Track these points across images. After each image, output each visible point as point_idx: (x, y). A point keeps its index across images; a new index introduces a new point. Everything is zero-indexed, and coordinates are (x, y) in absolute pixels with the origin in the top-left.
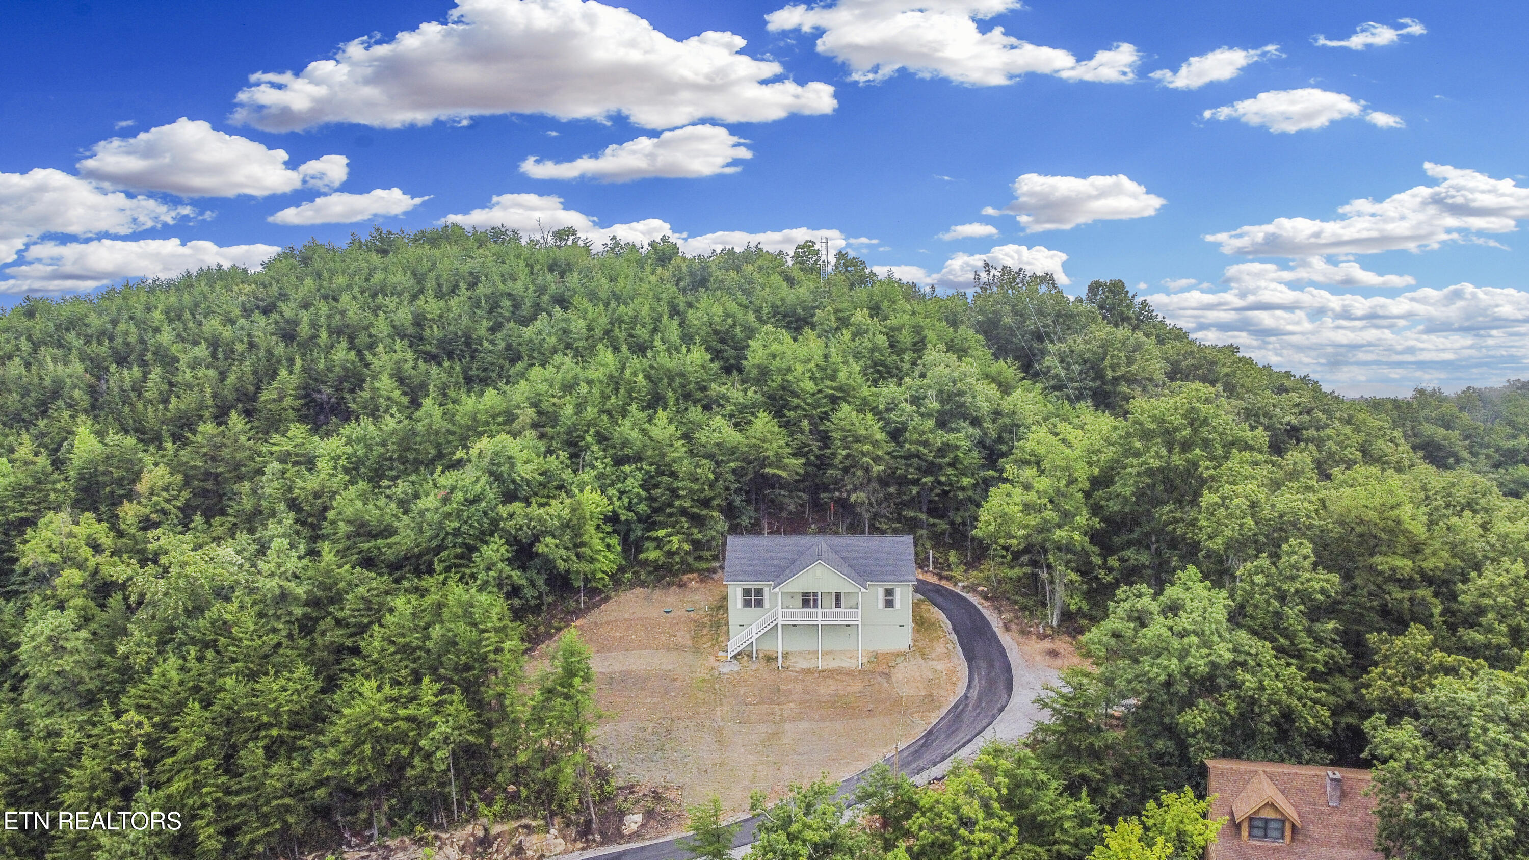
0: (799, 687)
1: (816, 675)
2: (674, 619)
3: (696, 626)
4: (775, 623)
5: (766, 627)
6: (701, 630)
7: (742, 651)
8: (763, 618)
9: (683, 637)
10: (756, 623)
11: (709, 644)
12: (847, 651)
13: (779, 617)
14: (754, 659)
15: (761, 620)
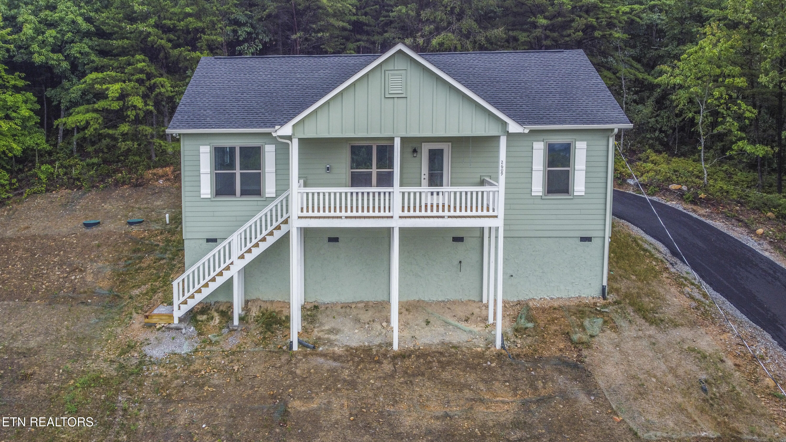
0: (340, 406)
2: (96, 237)
3: (134, 251)
4: (284, 228)
5: (264, 239)
6: (141, 258)
7: (213, 300)
8: (257, 218)
9: (96, 274)
10: (242, 230)
11: (144, 289)
12: (454, 302)
13: (295, 211)
14: (236, 322)
15: (252, 222)
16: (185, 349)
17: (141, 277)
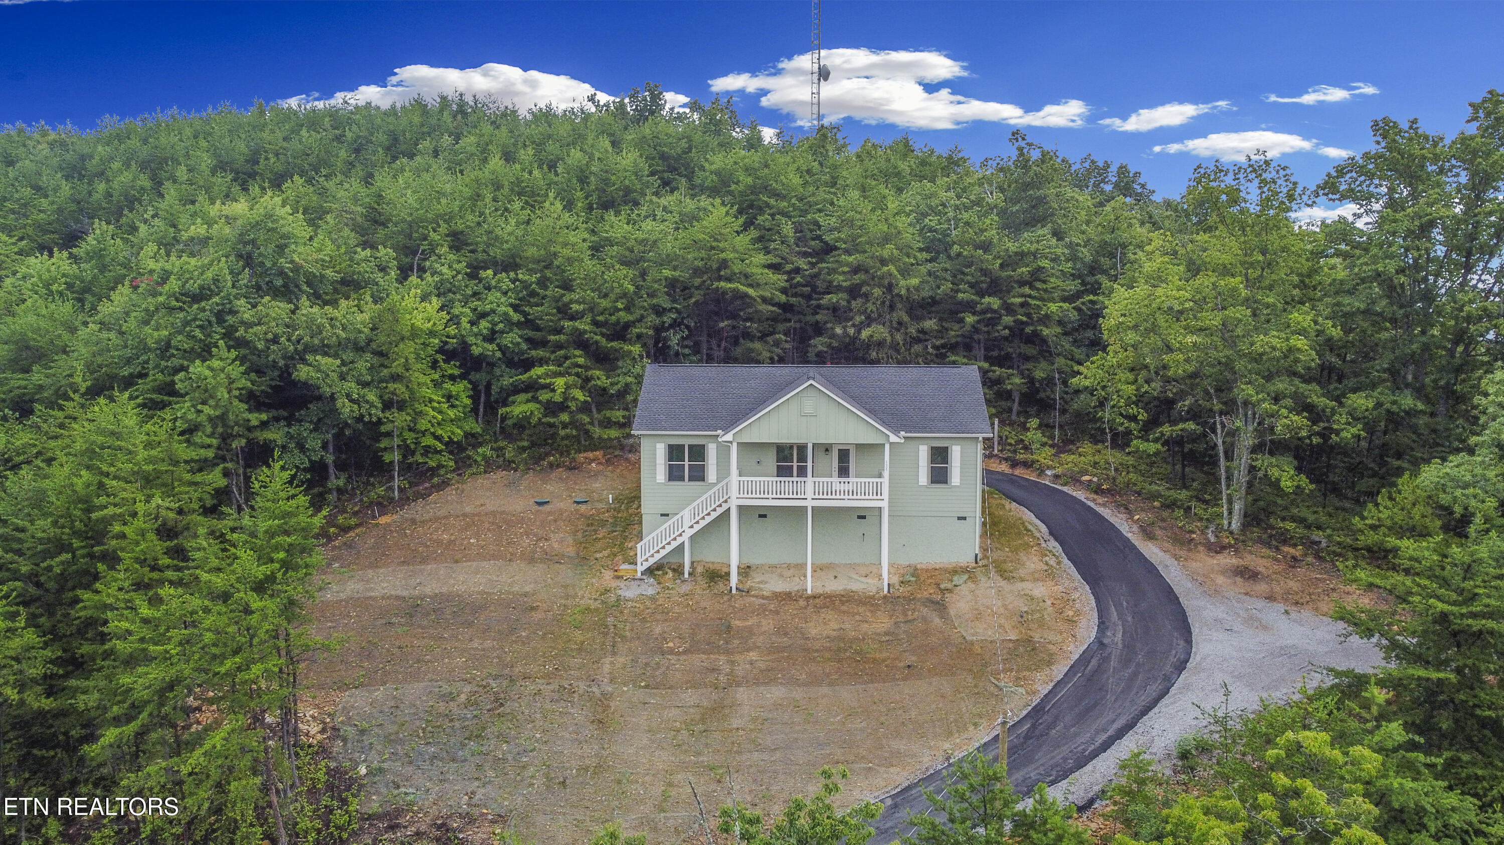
0: (768, 624)
1: (802, 603)
2: (550, 513)
3: (588, 525)
4: (725, 507)
5: (709, 514)
6: (596, 531)
7: (665, 561)
8: (703, 498)
9: (561, 541)
10: (691, 507)
11: (606, 553)
12: (859, 565)
13: (734, 492)
14: (686, 575)
15: (699, 501)
16: (650, 591)
17: (599, 545)
